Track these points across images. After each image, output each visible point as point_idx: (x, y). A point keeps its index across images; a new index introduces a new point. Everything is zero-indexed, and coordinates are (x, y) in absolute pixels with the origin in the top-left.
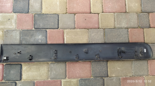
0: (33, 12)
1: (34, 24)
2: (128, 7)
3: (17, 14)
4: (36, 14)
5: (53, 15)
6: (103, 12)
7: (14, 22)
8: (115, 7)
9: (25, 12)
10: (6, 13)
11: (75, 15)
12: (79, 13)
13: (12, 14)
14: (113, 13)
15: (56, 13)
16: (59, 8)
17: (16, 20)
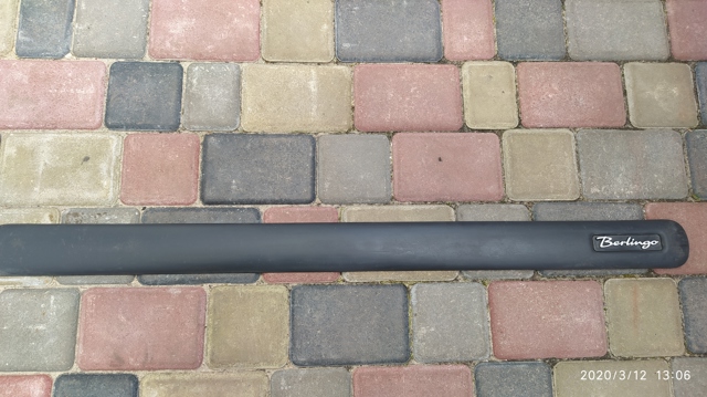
0: (197, 127)
1: (203, 183)
2: (636, 102)
3: (123, 133)
4: (214, 135)
5: (290, 140)
6: (520, 124)
7: (109, 172)
8: (577, 103)
9: (163, 127)
10: (73, 129)
11: (390, 138)
12: (410, 129)
13: (99, 136)
14: (567, 131)
15: (304, 130)
16: (318, 109)
17: (118, 160)
